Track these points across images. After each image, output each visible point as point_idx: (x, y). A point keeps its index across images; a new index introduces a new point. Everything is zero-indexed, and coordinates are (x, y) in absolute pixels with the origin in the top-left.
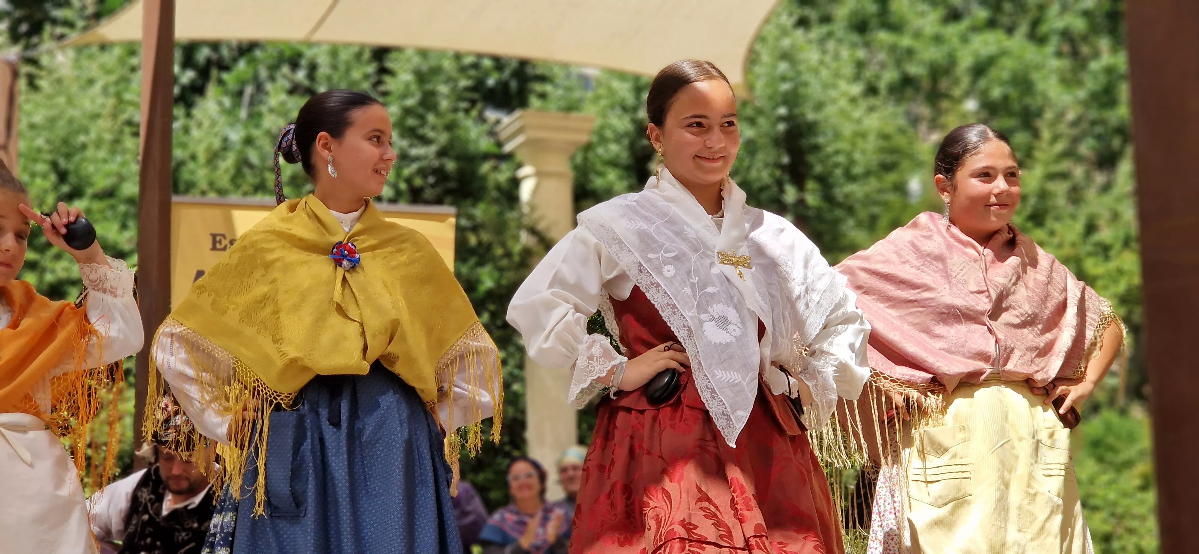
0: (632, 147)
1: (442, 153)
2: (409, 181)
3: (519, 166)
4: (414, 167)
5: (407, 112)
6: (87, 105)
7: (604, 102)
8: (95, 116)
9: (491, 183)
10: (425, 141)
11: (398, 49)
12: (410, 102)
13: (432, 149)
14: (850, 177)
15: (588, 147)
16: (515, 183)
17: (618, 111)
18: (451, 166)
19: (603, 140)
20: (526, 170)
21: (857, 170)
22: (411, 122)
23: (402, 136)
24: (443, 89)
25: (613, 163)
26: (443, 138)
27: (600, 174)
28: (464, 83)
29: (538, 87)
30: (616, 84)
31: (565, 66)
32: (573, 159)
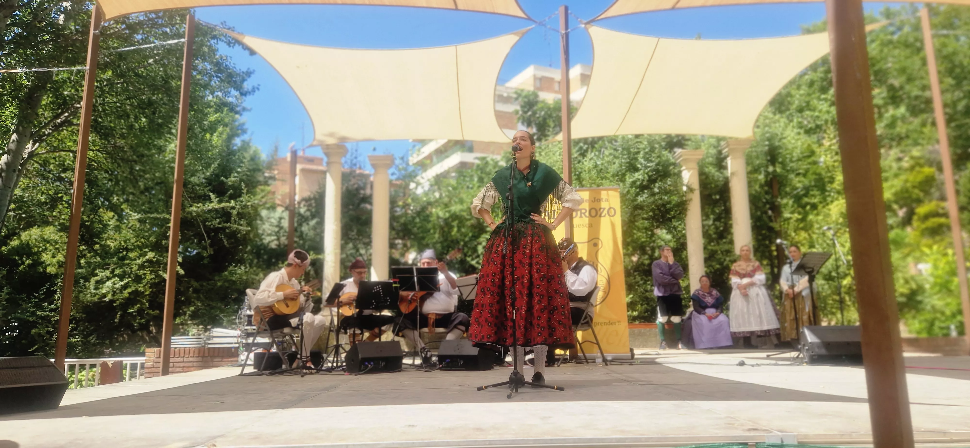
0: (717, 158)
1: (658, 164)
2: (647, 174)
3: (681, 167)
4: (649, 169)
5: (647, 153)
6: (555, 158)
7: (707, 146)
8: (557, 161)
9: (672, 172)
10: (651, 161)
11: (643, 135)
12: (647, 150)
13: (654, 164)
14: (792, 161)
15: (703, 159)
16: (680, 172)
17: (712, 148)
18: (660, 168)
19: (708, 157)
20: (684, 168)
21: (794, 159)
22: (647, 156)
23: (645, 161)
24: (657, 146)
25: (711, 164)
26: (657, 161)
27: (708, 167)
28: (663, 144)
29: (686, 143)
30: (711, 140)
31: (695, 135)
32: (698, 163)
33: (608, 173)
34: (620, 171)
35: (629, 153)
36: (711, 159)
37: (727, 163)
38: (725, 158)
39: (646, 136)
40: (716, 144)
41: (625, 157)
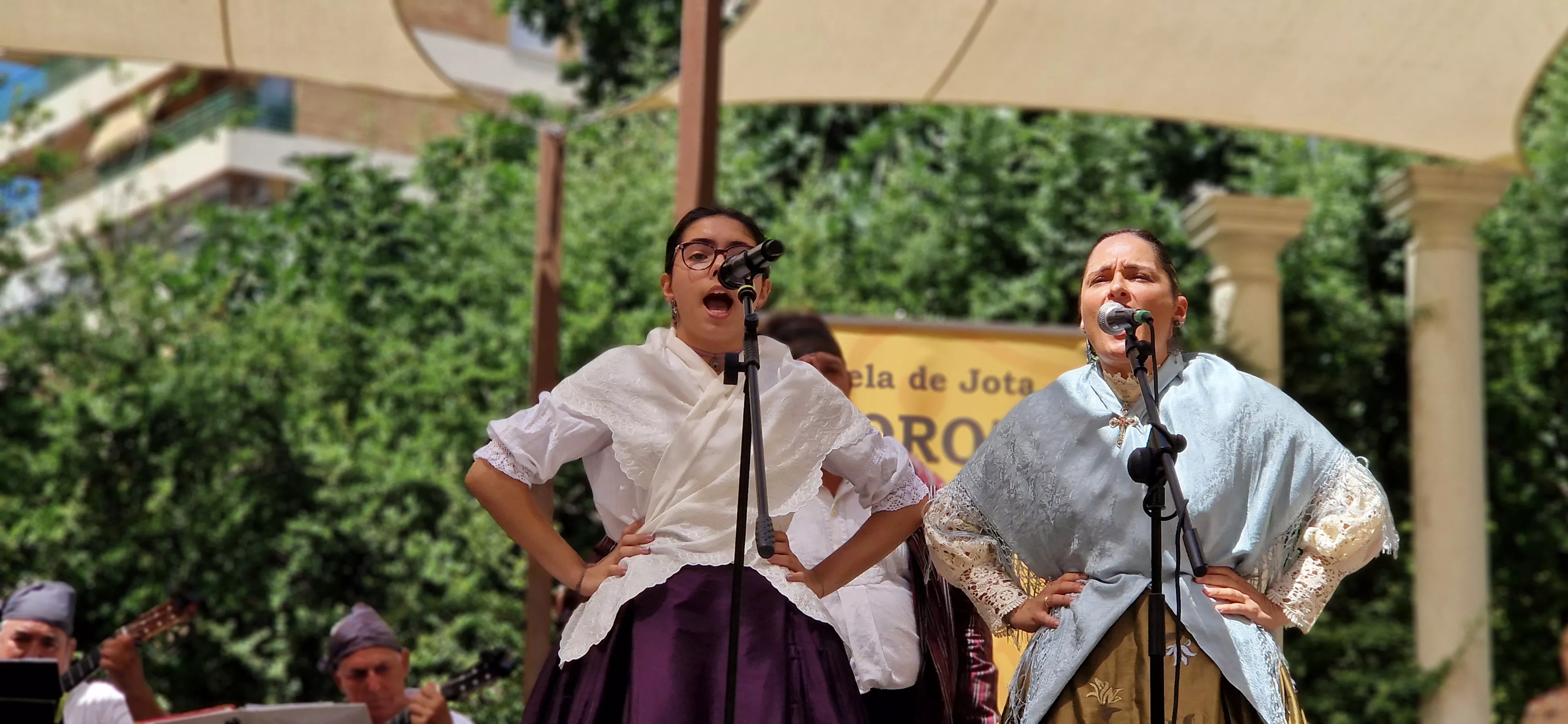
0: (1365, 241)
3: (1211, 266)
5: (1063, 194)
6: (655, 185)
7: (1323, 183)
8: (664, 200)
11: (1052, 113)
12: (1066, 182)
15: (1303, 242)
16: (1206, 289)
17: (1345, 193)
19: (1323, 233)
20: (1219, 272)
22: (1068, 207)
23: (1056, 226)
24: (1108, 165)
25: (1337, 263)
27: (1320, 278)
29: (1239, 162)
30: (1340, 159)
31: (1276, 134)
32: (1283, 258)
33: (893, 268)
34: (945, 265)
35: (991, 186)
36: (1337, 243)
37: (1402, 265)
38: (1398, 243)
39: (1065, 117)
40: (1360, 178)
41: (972, 202)
